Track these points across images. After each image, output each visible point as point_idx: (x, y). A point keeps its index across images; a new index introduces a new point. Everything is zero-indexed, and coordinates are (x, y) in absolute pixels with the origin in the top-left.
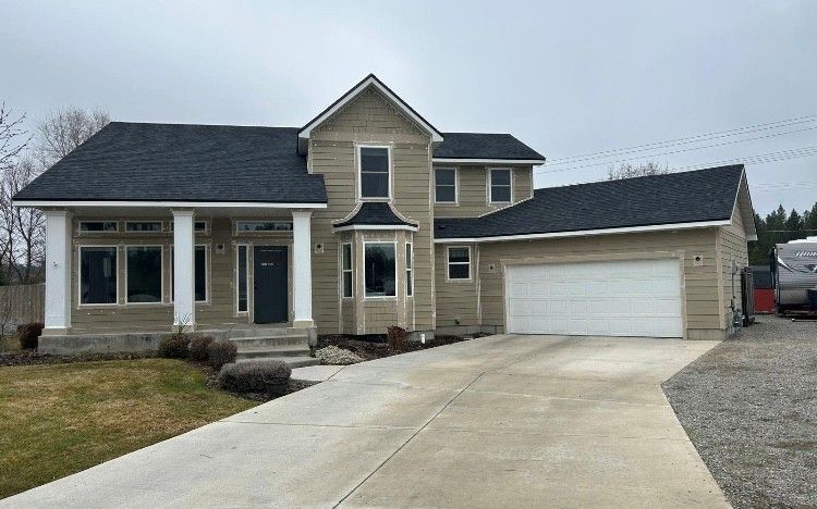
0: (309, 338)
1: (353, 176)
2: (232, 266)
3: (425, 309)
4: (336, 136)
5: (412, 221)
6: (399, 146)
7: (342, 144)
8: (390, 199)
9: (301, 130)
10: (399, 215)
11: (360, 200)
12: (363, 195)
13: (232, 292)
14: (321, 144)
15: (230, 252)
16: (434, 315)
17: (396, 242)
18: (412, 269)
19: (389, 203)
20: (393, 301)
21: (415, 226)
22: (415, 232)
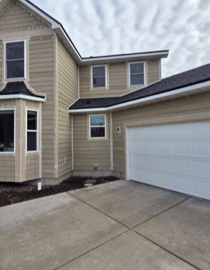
3: (49, 161)
5: (40, 94)
6: (33, 39)
8: (26, 78)
10: (32, 90)
11: (5, 81)
12: (9, 76)
16: (57, 166)
17: (15, 109)
18: (39, 130)
19: (25, 82)
20: (12, 157)
21: (43, 97)
22: (42, 102)
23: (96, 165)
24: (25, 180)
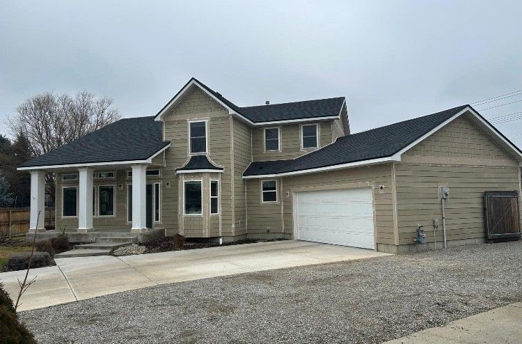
0: (137, 239)
1: (186, 141)
2: (126, 196)
3: (227, 222)
4: (177, 117)
5: (220, 166)
6: (213, 120)
7: (179, 122)
8: (207, 153)
9: (155, 117)
10: (213, 163)
11: (190, 155)
13: (126, 210)
14: (169, 123)
15: (125, 188)
16: (233, 226)
17: (202, 181)
18: (219, 196)
19: (207, 155)
20: (200, 217)
21: (222, 169)
22: (222, 173)
23: (268, 228)
24: (210, 236)
